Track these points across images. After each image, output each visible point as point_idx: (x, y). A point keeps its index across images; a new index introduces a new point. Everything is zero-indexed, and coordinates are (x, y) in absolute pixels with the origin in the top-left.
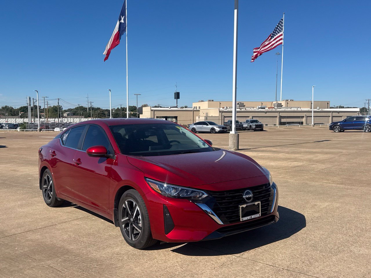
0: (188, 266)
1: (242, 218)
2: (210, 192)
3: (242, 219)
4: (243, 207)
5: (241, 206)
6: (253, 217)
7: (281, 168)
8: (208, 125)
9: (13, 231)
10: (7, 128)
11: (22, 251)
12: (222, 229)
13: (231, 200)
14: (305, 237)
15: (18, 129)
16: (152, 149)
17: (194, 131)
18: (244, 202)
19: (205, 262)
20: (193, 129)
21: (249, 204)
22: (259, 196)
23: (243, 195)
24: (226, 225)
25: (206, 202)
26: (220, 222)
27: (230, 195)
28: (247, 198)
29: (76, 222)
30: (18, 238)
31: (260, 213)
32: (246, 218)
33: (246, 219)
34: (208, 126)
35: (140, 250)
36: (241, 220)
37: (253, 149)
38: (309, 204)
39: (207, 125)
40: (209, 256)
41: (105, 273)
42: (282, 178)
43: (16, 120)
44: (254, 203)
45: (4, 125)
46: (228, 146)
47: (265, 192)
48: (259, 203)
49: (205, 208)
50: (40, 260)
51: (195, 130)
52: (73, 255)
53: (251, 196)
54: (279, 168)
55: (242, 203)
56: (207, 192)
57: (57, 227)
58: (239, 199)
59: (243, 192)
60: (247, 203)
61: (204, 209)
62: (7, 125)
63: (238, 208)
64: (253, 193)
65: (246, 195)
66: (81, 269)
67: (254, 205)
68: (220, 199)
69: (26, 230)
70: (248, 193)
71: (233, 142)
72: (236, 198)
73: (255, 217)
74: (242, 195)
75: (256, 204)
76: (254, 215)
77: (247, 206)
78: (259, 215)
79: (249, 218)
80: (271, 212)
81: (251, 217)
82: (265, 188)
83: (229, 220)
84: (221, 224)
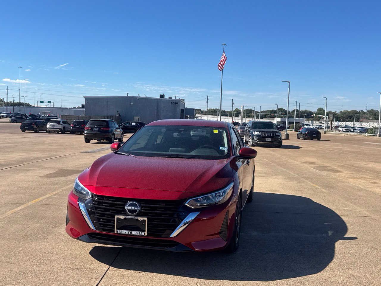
1: (117, 229)
3: (117, 232)
6: (134, 233)
10: (358, 132)
13: (108, 208)
15: (367, 134)
22: (150, 211)
23: (126, 205)
24: (98, 232)
25: (87, 203)
26: (92, 226)
28: (129, 210)
31: (146, 232)
32: (123, 231)
33: (123, 233)
36: (116, 232)
43: (371, 124)
44: (136, 218)
45: (356, 128)
48: (145, 220)
49: (82, 208)
53: (136, 208)
55: (123, 213)
58: (119, 209)
59: (126, 203)
60: (128, 215)
62: (359, 129)
64: (141, 207)
65: (130, 205)
67: (137, 220)
70: (132, 205)
73: (136, 234)
74: (124, 205)
75: (140, 220)
76: (136, 232)
77: (125, 219)
78: (143, 234)
79: (128, 232)
80: (171, 236)
81: (131, 233)
82: (165, 205)
83: (102, 228)
84: (93, 229)
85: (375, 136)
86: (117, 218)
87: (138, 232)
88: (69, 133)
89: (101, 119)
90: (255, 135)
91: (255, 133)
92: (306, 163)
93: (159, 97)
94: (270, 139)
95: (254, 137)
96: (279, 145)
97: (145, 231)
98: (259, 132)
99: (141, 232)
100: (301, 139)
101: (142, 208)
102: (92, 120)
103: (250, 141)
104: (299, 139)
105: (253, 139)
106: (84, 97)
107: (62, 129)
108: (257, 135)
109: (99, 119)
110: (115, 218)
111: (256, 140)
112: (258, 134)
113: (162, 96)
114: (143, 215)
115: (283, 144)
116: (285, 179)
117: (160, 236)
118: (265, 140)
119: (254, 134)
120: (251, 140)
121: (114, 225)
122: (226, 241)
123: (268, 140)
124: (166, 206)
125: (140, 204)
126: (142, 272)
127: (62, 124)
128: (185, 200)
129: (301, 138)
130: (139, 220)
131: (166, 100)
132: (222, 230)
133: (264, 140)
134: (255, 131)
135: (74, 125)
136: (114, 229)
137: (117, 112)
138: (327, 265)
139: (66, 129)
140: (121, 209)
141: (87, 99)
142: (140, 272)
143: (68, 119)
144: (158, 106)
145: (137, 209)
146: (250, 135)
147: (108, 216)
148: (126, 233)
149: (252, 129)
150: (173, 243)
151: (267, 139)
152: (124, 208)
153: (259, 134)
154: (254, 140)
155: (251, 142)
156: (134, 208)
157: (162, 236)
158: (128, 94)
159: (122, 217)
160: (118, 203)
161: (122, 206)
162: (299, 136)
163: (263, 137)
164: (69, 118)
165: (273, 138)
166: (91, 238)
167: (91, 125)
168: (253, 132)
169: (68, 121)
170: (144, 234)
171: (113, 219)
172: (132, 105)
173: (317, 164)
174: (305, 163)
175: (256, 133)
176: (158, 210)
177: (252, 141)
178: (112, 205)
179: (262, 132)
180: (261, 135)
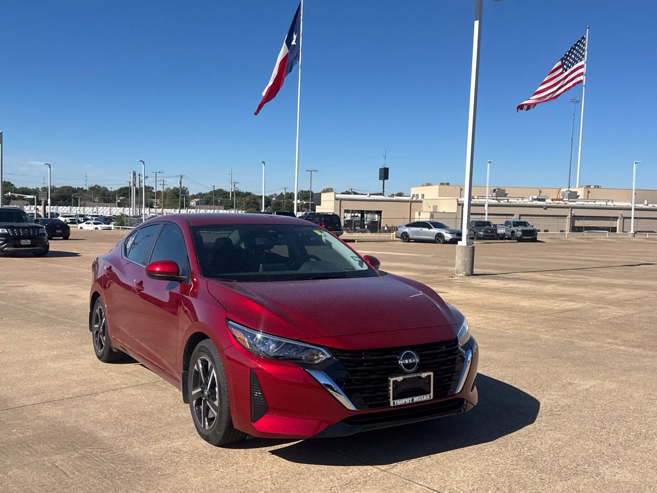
0: (287, 481)
1: (393, 400)
2: (334, 351)
3: (394, 403)
4: (396, 381)
5: (392, 380)
6: (416, 399)
7: (537, 312)
8: (432, 228)
9: (24, 401)
11: (21, 436)
12: (352, 419)
13: (374, 368)
14: (523, 443)
15: (112, 226)
16: (264, 270)
17: (405, 238)
18: (399, 372)
19: (320, 476)
20: (405, 234)
21: (407, 377)
22: (432, 361)
23: (399, 359)
24: (363, 412)
25: (326, 368)
26: (350, 406)
27: (372, 358)
28: (405, 365)
29: (132, 391)
30: (25, 413)
31: (432, 394)
32: (401, 400)
33: (402, 403)
34: (431, 230)
35: (217, 447)
36: (392, 404)
37: (501, 275)
38: (559, 381)
39: (430, 228)
40: (332, 467)
41: (140, 483)
42: (531, 330)
44: (419, 375)
45: (90, 218)
46: (454, 267)
47: (445, 355)
48: (430, 375)
49: (323, 380)
50: (44, 454)
51: (407, 236)
52: (101, 449)
54: (533, 312)
56: (330, 350)
57: (97, 398)
58: (391, 366)
59: (399, 354)
60: (406, 374)
61: (322, 382)
62: (95, 218)
63: (388, 381)
64: (420, 356)
65: (405, 358)
66: (102, 474)
67: (420, 377)
68: (352, 364)
69: (46, 399)
70: (407, 356)
71: (462, 261)
72: (385, 365)
73: (420, 400)
75: (423, 377)
76: (419, 397)
77: (404, 380)
78: (428, 397)
79: (407, 400)
80: (456, 393)
81: (413, 400)
82: (446, 347)
83: (369, 403)
84: (352, 409)
85: (126, 228)
87: (422, 397)
94: (28, 242)
96: (44, 253)
97: (430, 392)
98: (7, 228)
99: (425, 396)
101: (422, 358)
108: (2, 235)
111: (1, 244)
112: (3, 232)
115: (50, 250)
118: (20, 242)
123: (25, 244)
124: (448, 349)
125: (418, 352)
133: (17, 244)
140: (394, 366)
145: (415, 360)
147: (376, 382)
148: (405, 402)
151: (23, 242)
152: (397, 363)
153: (6, 232)
156: (412, 360)
160: (388, 357)
161: (395, 361)
163: (15, 239)
170: (430, 397)
171: (386, 384)
176: (440, 358)
178: (377, 363)
180: (9, 234)
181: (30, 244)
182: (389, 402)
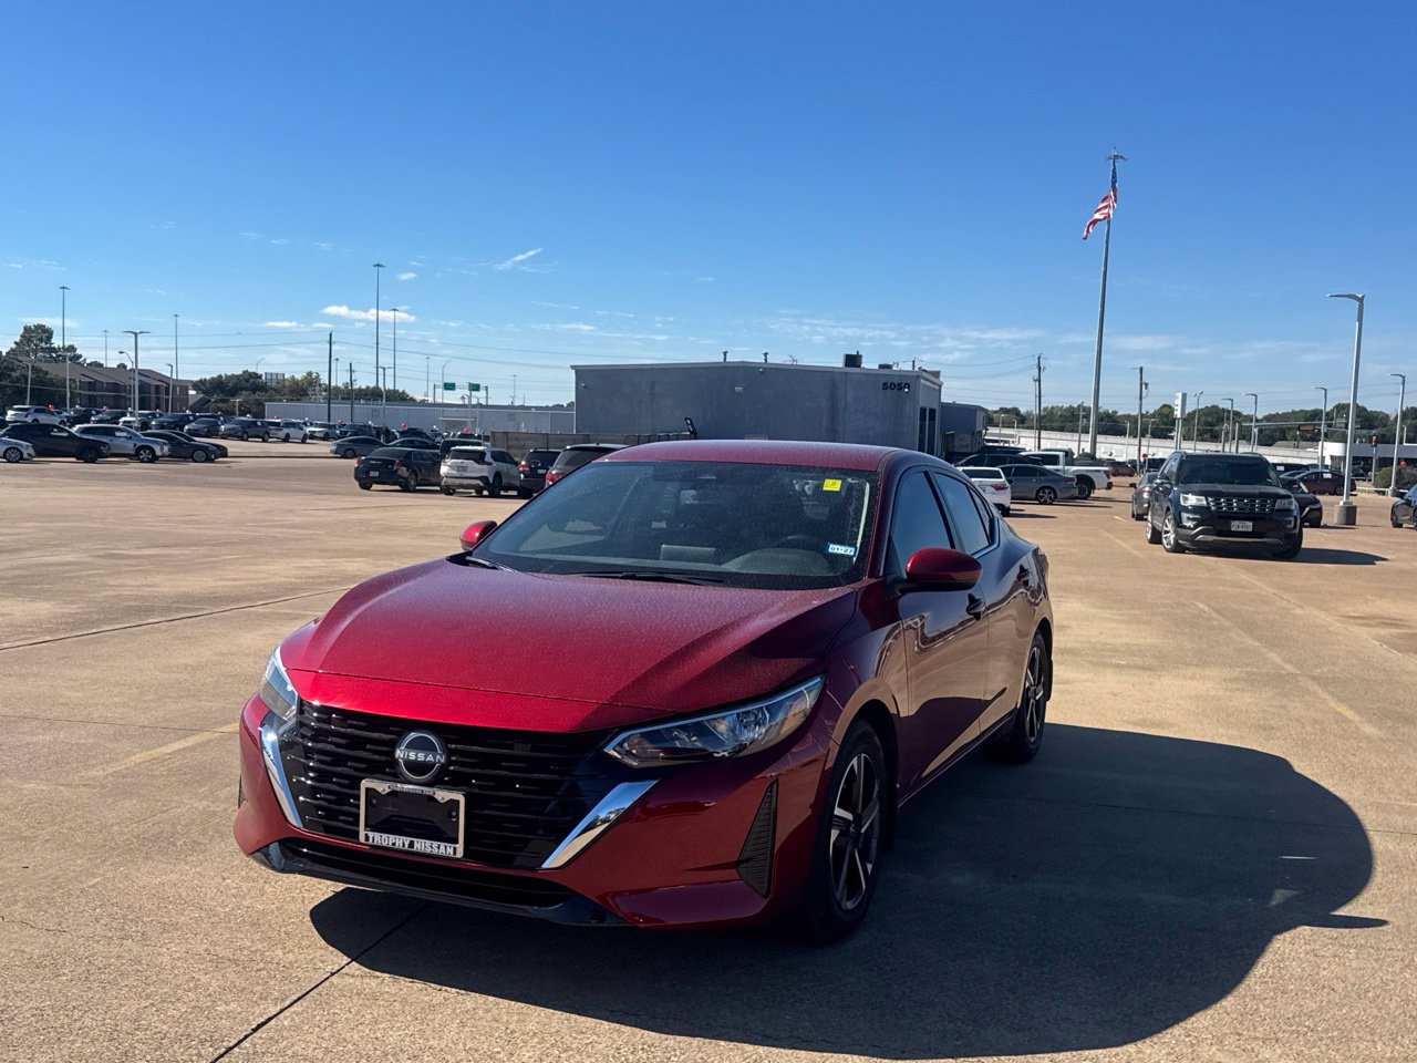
1: (365, 829)
3: (367, 838)
4: (374, 789)
5: (366, 784)
6: (422, 845)
13: (341, 750)
18: (387, 769)
21: (400, 787)
22: (478, 771)
24: (310, 837)
26: (292, 816)
27: (349, 730)
28: (408, 763)
31: (460, 847)
32: (385, 836)
33: (385, 844)
36: (362, 839)
44: (427, 790)
48: (458, 802)
53: (430, 758)
55: (388, 774)
58: (376, 757)
59: (401, 735)
64: (449, 753)
65: (411, 746)
67: (432, 799)
68: (312, 734)
70: (420, 745)
73: (428, 850)
74: (394, 745)
75: (439, 799)
76: (428, 843)
77: (393, 793)
78: (450, 851)
79: (400, 842)
80: (545, 866)
81: (411, 844)
82: (532, 750)
83: (323, 821)
84: (295, 824)
86: (367, 789)
87: (435, 844)
88: (515, 493)
89: (601, 445)
90: (1186, 509)
91: (1186, 499)
92: (1366, 621)
93: (839, 363)
94: (1248, 526)
95: (1185, 515)
97: (455, 841)
98: (1206, 494)
99: (443, 845)
100: (1404, 525)
101: (454, 758)
102: (571, 449)
103: (1167, 532)
104: (1398, 525)
105: (1178, 524)
106: (572, 367)
107: (491, 481)
108: (1196, 509)
109: (594, 445)
110: (359, 788)
111: (1189, 528)
112: (1199, 503)
113: (853, 360)
114: (452, 785)
116: (1232, 680)
117: (507, 862)
118: (1229, 525)
119: (1182, 503)
120: (1170, 527)
121: (359, 815)
122: (765, 897)
123: (1240, 529)
124: (534, 754)
125: (445, 741)
126: (449, 989)
127: (489, 464)
128: (606, 735)
129: (1405, 521)
130: (437, 800)
131: (870, 374)
132: (745, 855)
133: (1225, 528)
134: (1187, 493)
135: (530, 467)
136: (355, 828)
137: (686, 419)
138: (1182, 1020)
139: (505, 481)
140: (383, 758)
141: (582, 373)
142: (444, 988)
143: (512, 447)
144: (833, 396)
145: (435, 758)
146: (1168, 509)
147: (342, 781)
148: (394, 844)
149: (1177, 485)
150: (552, 889)
151: (1236, 526)
152: (393, 753)
153: (1205, 503)
154: (1185, 527)
155: (1172, 536)
156: (426, 757)
157: (518, 861)
158: (725, 353)
159: (383, 787)
160: (375, 735)
161: (386, 749)
162: (1399, 513)
163: (1220, 517)
164: (515, 443)
165: (1263, 519)
166: (291, 855)
167: (567, 464)
168: (1182, 496)
169: (512, 452)
170: (455, 853)
171: (355, 792)
172: (739, 393)
173: (1410, 627)
174: (1359, 621)
175: (1192, 500)
176: (505, 768)
177: (1175, 532)
178: (355, 743)
179: (1217, 495)
180: (1210, 508)
181: (1250, 530)
182: (357, 833)
